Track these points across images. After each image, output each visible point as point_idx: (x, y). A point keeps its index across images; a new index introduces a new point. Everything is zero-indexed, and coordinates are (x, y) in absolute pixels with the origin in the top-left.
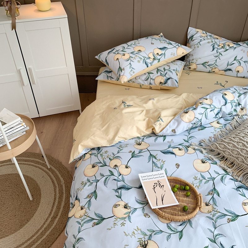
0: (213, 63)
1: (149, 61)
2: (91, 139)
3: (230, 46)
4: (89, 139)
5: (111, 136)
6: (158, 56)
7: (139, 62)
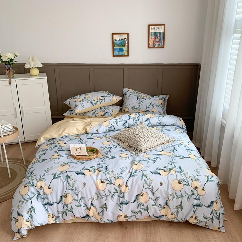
0: (137, 107)
1: (93, 102)
2: (49, 134)
3: (148, 97)
4: (48, 134)
5: (60, 132)
6: (100, 100)
7: (88, 102)
